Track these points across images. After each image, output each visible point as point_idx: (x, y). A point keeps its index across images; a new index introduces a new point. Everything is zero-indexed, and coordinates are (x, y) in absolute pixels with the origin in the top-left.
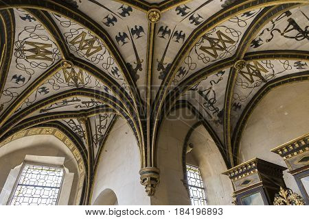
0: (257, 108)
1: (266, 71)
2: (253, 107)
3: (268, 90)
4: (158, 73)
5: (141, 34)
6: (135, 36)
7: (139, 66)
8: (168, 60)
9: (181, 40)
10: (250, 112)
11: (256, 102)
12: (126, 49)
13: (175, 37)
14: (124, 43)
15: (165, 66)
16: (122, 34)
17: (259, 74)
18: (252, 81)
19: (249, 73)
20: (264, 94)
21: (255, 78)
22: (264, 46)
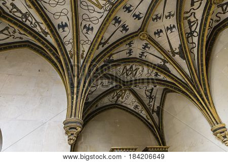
0: (104, 113)
1: (122, 99)
2: (102, 111)
3: (114, 107)
4: (106, 58)
5: (124, 32)
6: (121, 29)
7: (104, 44)
8: (115, 57)
9: (128, 55)
10: (99, 113)
11: (105, 109)
12: (112, 28)
13: (129, 51)
14: (114, 24)
15: (111, 58)
16: (119, 20)
17: (118, 98)
18: (113, 98)
19: (117, 94)
20: (111, 108)
21: (116, 98)
22: (136, 89)
